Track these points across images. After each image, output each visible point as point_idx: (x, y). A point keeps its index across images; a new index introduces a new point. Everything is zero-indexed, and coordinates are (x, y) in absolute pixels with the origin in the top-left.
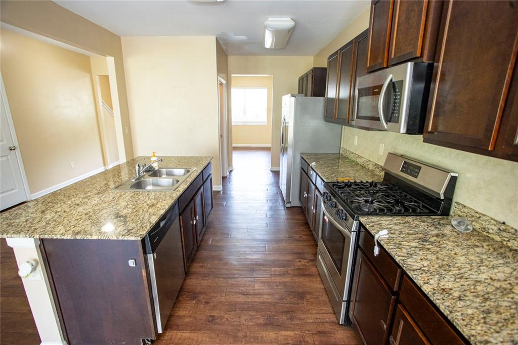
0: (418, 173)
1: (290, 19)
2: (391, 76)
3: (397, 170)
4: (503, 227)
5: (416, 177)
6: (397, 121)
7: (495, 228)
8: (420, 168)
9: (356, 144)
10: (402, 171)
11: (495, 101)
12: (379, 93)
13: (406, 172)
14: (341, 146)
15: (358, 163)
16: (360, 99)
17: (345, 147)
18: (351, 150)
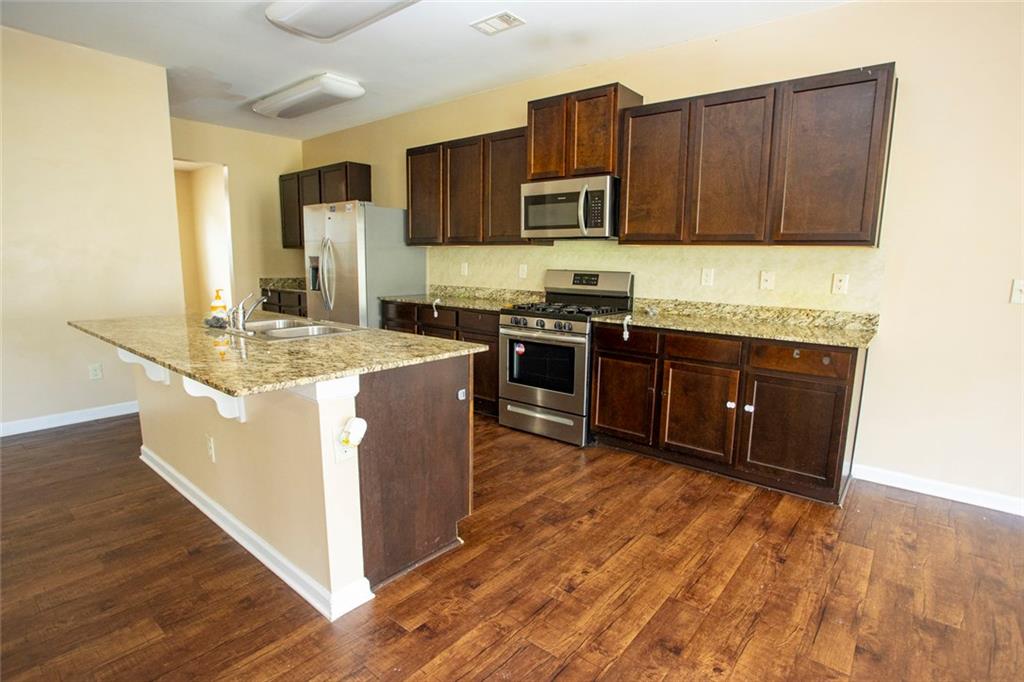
0: (597, 281)
1: (357, 84)
2: (586, 186)
3: (566, 285)
4: (677, 303)
5: (596, 285)
6: (602, 225)
7: (673, 306)
8: (597, 276)
9: (466, 273)
10: (574, 283)
11: (679, 209)
12: (577, 200)
13: (581, 283)
14: (428, 283)
15: (479, 298)
16: (531, 208)
17: (437, 283)
18: (454, 284)
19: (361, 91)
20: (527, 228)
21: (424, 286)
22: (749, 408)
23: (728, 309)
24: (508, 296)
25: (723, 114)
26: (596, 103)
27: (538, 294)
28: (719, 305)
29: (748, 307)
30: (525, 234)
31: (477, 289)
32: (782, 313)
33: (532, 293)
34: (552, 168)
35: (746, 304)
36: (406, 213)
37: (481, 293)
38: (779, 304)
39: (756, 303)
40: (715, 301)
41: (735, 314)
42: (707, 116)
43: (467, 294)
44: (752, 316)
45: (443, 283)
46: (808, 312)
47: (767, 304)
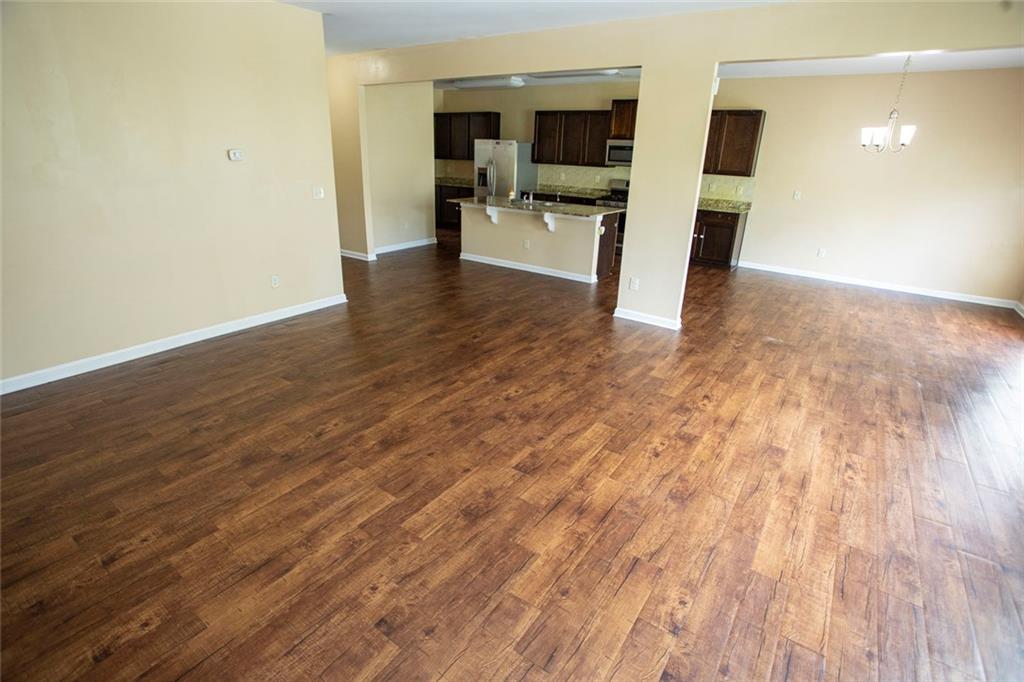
14: (539, 182)
15: (571, 192)
16: (612, 152)
17: (544, 183)
18: (556, 184)
19: (523, 84)
20: (609, 160)
21: (536, 184)
22: (702, 237)
24: (589, 191)
27: (606, 191)
30: (607, 162)
31: (571, 187)
32: (717, 201)
33: (602, 190)
34: (623, 133)
36: (533, 145)
37: (572, 189)
38: (717, 198)
43: (564, 190)
45: (549, 183)
46: (727, 201)
47: (711, 198)
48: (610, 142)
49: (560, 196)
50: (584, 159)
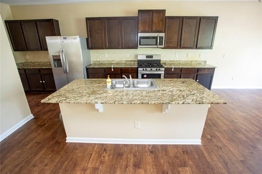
2: (159, 35)
3: (144, 58)
4: (170, 61)
5: (153, 58)
6: (162, 45)
8: (153, 56)
10: (146, 58)
12: (157, 39)
13: (148, 58)
14: (92, 60)
15: (113, 63)
16: (141, 40)
17: (95, 60)
18: (103, 60)
20: (140, 45)
21: (90, 61)
23: (181, 61)
24: (123, 62)
25: (189, 21)
26: (160, 14)
27: (134, 61)
28: (179, 61)
29: (185, 61)
31: (112, 61)
33: (131, 61)
34: (147, 29)
35: (185, 60)
37: (113, 62)
38: (191, 60)
39: (187, 60)
40: (178, 60)
41: (182, 62)
42: (185, 21)
43: (108, 63)
44: (186, 63)
45: (98, 60)
46: (196, 61)
47: (188, 60)
48: (140, 35)
49: (113, 68)
50: (122, 45)
